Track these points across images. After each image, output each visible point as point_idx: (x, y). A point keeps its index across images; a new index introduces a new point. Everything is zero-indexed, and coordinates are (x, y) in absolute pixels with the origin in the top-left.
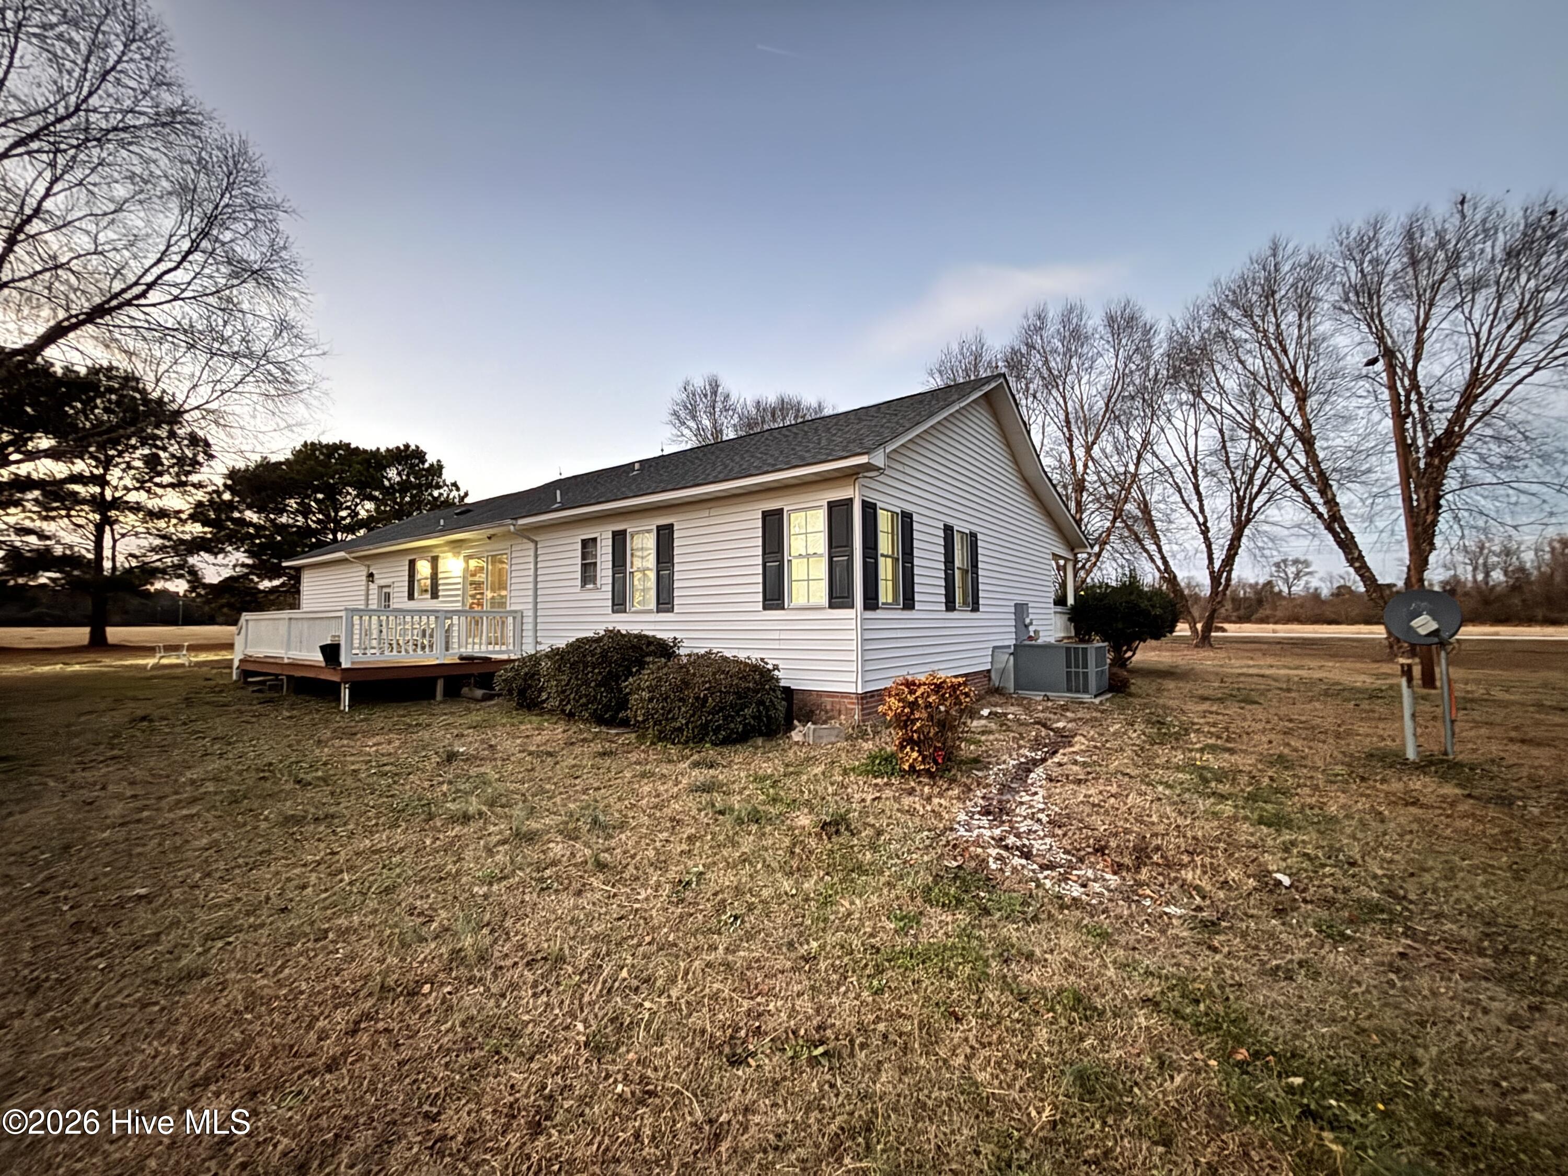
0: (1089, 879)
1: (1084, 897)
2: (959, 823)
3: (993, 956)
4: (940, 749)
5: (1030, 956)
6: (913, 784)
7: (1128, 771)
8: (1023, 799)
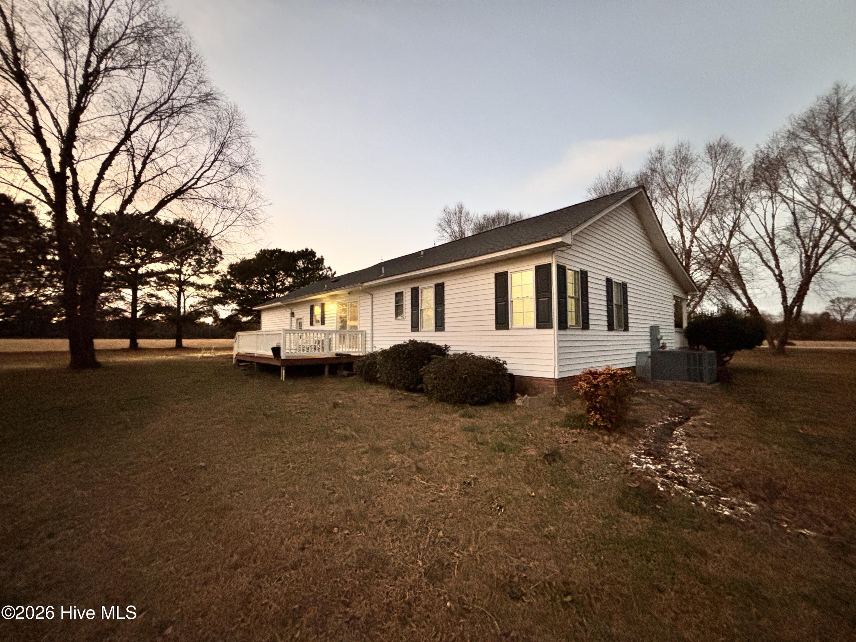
0: (734, 504)
1: (734, 516)
2: (632, 459)
3: (676, 549)
4: (614, 414)
5: (703, 554)
6: (596, 434)
7: (746, 433)
8: (673, 447)
